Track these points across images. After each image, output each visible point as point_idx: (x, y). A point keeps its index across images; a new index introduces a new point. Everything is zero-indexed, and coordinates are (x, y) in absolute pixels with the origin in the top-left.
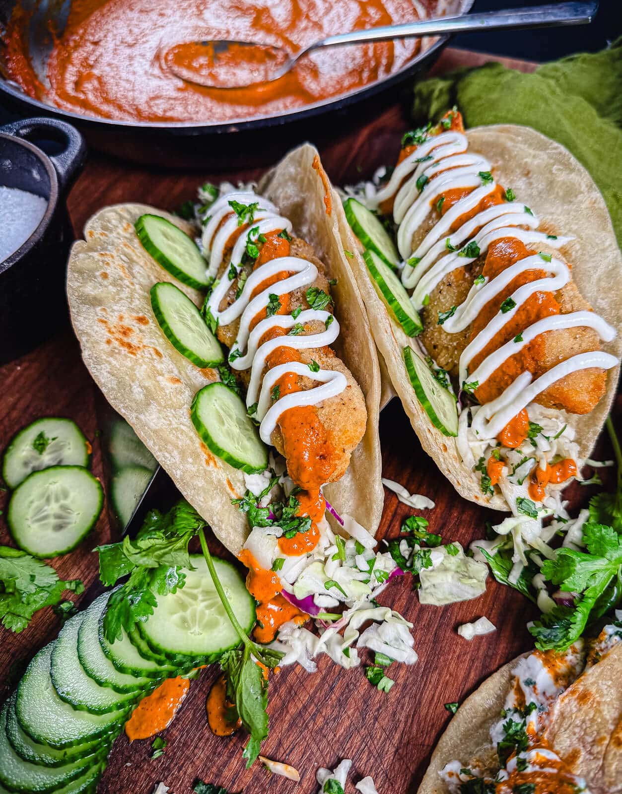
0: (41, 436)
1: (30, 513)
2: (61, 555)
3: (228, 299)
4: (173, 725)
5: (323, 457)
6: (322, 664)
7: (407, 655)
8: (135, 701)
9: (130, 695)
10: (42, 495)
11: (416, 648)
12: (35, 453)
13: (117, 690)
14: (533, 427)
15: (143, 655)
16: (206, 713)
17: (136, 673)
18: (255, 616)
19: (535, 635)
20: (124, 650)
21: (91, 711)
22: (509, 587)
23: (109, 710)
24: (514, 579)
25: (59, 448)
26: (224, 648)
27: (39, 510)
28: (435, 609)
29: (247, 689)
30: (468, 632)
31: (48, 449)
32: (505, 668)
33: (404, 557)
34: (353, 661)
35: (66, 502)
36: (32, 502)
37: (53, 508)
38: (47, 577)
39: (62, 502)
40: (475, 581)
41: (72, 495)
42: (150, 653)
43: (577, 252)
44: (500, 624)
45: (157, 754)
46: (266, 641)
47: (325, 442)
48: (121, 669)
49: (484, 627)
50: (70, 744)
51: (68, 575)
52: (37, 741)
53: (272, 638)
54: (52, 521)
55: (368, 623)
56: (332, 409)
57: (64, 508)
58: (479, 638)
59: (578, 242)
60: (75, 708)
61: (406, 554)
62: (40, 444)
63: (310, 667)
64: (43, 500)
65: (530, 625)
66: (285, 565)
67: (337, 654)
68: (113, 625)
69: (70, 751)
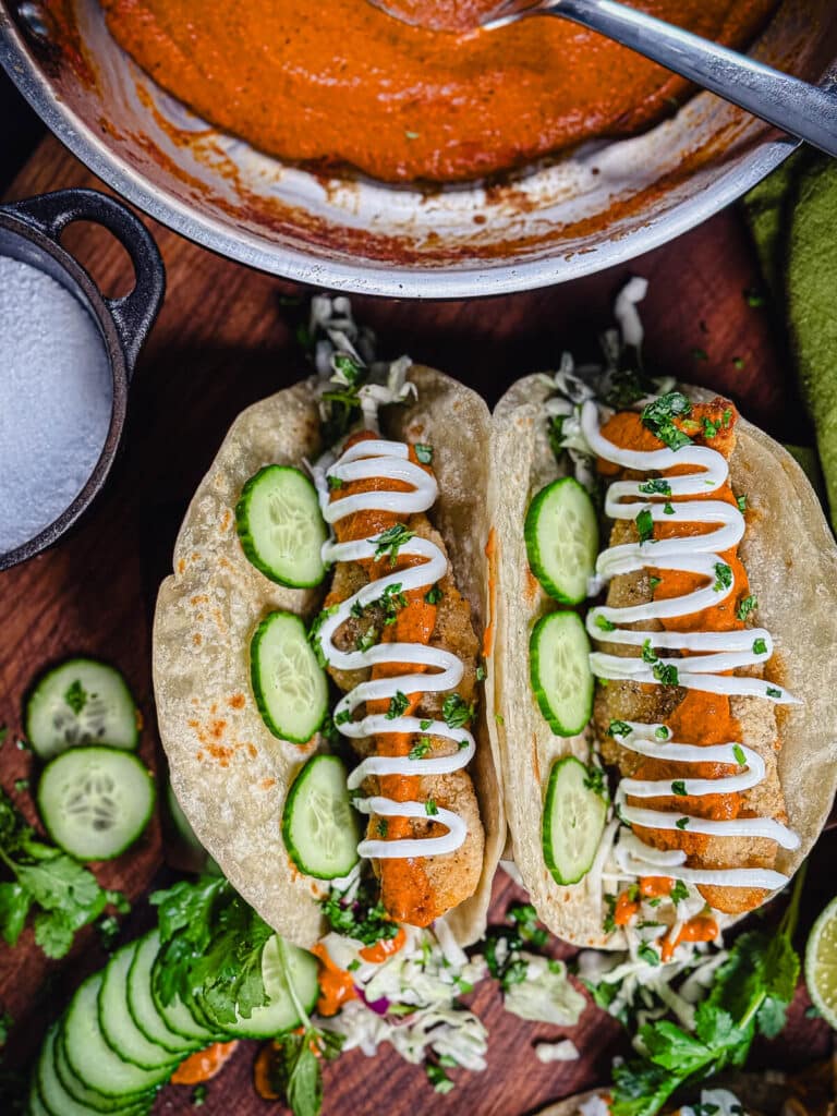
0: (76, 687)
1: (66, 799)
2: (104, 862)
3: (347, 628)
4: (218, 1077)
5: (421, 910)
6: (384, 1049)
7: (475, 1061)
8: (184, 1059)
9: (179, 1055)
10: (81, 780)
11: (486, 1057)
12: (70, 710)
13: (167, 1049)
14: (680, 888)
15: (199, 1023)
16: (253, 1073)
17: (188, 1038)
18: (319, 986)
19: (615, 1077)
20: (178, 1013)
21: (139, 1066)
22: (607, 1015)
23: (158, 1068)
24: (615, 1009)
25: (100, 711)
26: (283, 1028)
27: (78, 798)
28: (517, 1018)
29: (301, 1082)
30: (546, 1053)
31: (86, 709)
32: (574, 1099)
33: (496, 963)
34: (416, 1057)
35: (112, 796)
36: (67, 787)
37: (93, 799)
38: (88, 889)
39: (105, 794)
40: (567, 1011)
41: (118, 788)
42: (205, 1023)
43: (799, 720)
44: (584, 1051)
45: (199, 1102)
46: (327, 1013)
47: (427, 898)
48: (172, 1030)
49: (566, 1052)
50: (120, 1096)
51: (109, 884)
52: (87, 1087)
53: (333, 1012)
54: (94, 816)
55: (440, 1024)
56: (441, 866)
57: (107, 802)
58: (555, 1063)
59: (805, 709)
60: (125, 1060)
61: (501, 960)
62: (76, 697)
63: (370, 1051)
64: (81, 789)
65: (618, 1061)
66: (361, 968)
67: (402, 1045)
68: (167, 988)
69: (120, 1102)
